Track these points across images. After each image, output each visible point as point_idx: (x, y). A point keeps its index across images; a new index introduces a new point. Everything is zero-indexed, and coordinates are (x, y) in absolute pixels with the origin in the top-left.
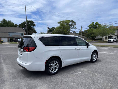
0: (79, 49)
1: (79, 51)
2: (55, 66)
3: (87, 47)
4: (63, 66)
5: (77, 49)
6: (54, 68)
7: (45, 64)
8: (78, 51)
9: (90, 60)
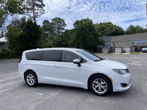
0: (60, 66)
1: (60, 68)
2: (32, 80)
3: (79, 65)
5: (57, 67)
7: (24, 75)
8: (58, 68)
9: (86, 88)
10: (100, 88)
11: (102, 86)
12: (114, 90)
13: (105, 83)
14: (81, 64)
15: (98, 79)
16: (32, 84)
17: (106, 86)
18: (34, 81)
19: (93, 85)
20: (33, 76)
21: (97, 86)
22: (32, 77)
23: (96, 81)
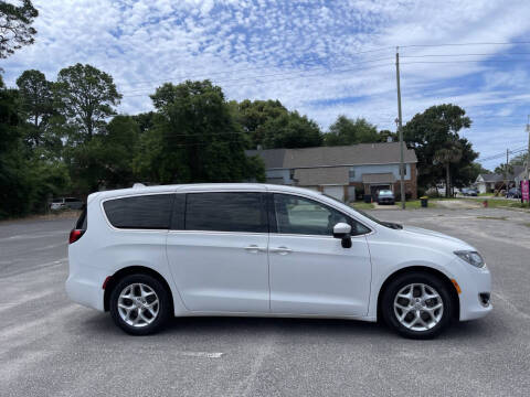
0: (275, 247)
1: (272, 257)
2: (146, 305)
3: (347, 244)
4: (179, 311)
5: (261, 251)
6: (140, 311)
7: (103, 291)
9: (372, 317)
10: (418, 313)
11: (425, 308)
12: (463, 317)
13: (436, 295)
14: (354, 239)
15: (412, 285)
16: (141, 321)
17: (440, 305)
18: (152, 311)
19: (396, 304)
20: (147, 290)
21: (410, 308)
22: (145, 294)
23: (406, 292)
